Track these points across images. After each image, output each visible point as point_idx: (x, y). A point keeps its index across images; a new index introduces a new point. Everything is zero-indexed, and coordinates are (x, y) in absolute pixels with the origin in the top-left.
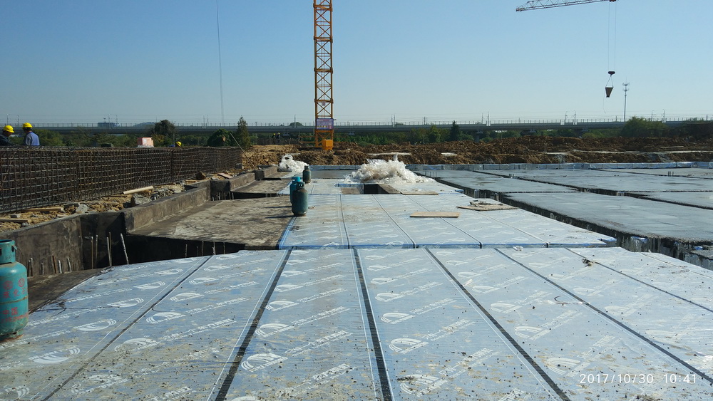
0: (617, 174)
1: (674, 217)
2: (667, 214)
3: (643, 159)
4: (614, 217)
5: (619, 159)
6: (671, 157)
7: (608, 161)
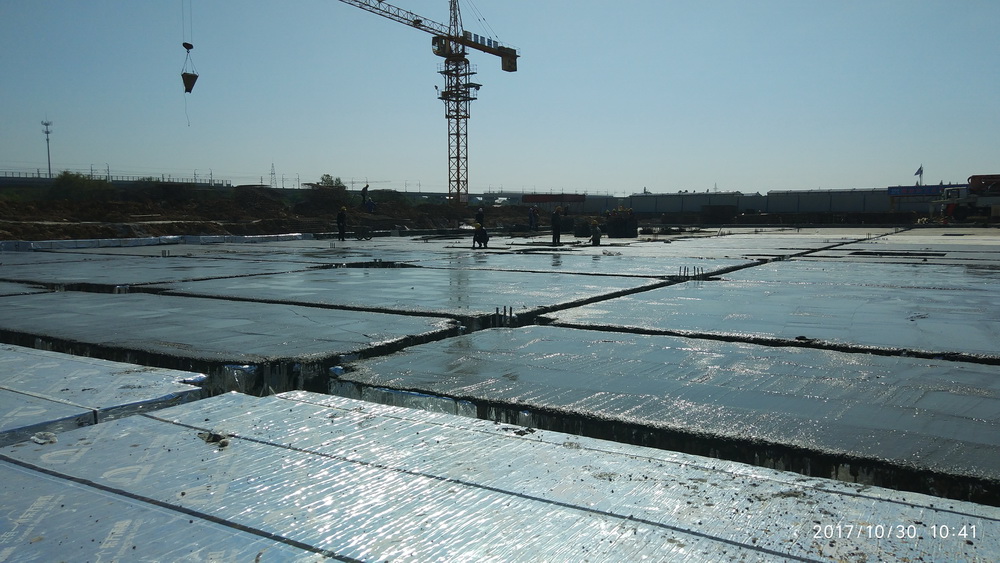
0: (85, 256)
1: (248, 322)
2: (233, 318)
3: (110, 234)
4: (162, 332)
5: (74, 234)
6: (149, 230)
7: (57, 237)
